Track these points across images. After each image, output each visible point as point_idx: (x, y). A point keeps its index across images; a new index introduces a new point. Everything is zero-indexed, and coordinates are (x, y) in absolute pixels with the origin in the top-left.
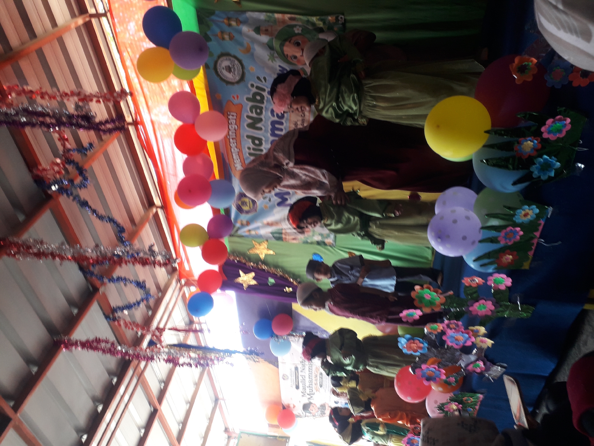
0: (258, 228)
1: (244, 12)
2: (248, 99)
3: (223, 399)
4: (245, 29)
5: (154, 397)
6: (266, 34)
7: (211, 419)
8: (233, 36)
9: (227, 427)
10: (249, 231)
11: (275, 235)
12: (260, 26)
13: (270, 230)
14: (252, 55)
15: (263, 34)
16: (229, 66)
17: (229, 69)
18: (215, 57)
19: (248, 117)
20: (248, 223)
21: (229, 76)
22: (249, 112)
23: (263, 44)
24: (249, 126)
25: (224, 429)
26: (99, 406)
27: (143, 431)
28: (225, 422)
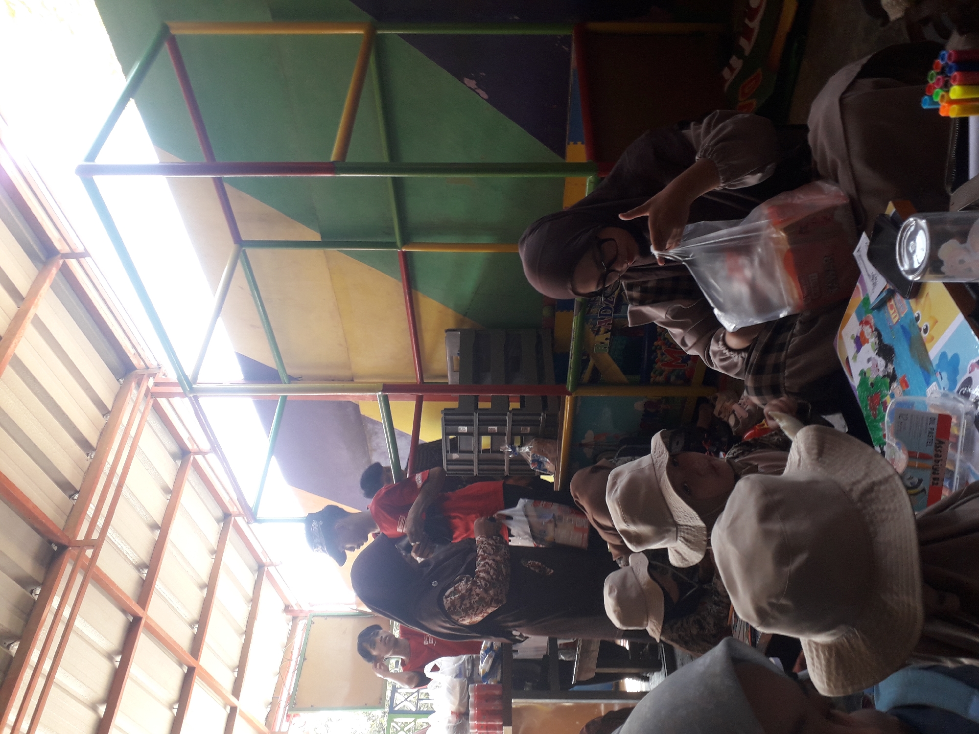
3: (272, 565)
5: (128, 597)
7: (254, 601)
9: (287, 603)
25: (283, 607)
26: (12, 645)
27: (118, 658)
28: (283, 597)
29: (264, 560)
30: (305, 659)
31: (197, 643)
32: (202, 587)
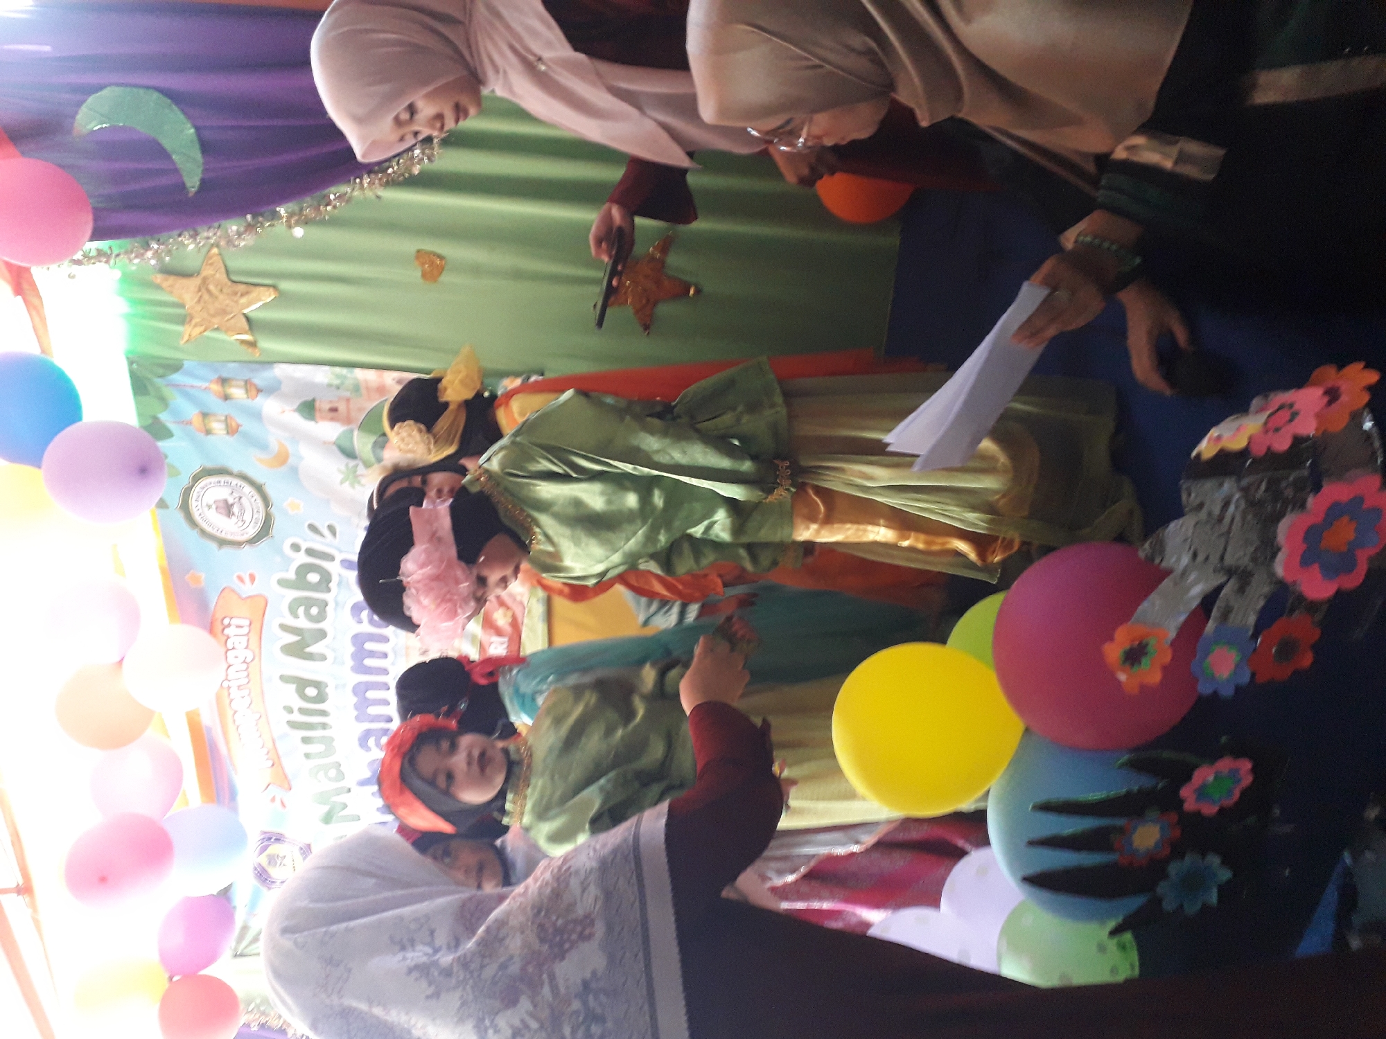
1: (269, 364)
2: (283, 583)
4: (270, 406)
6: (332, 419)
8: (238, 426)
12: (314, 400)
14: (294, 471)
15: (323, 418)
16: (226, 501)
17: (227, 509)
18: (185, 480)
19: (284, 627)
21: (226, 526)
22: (288, 615)
23: (325, 443)
24: (289, 650)
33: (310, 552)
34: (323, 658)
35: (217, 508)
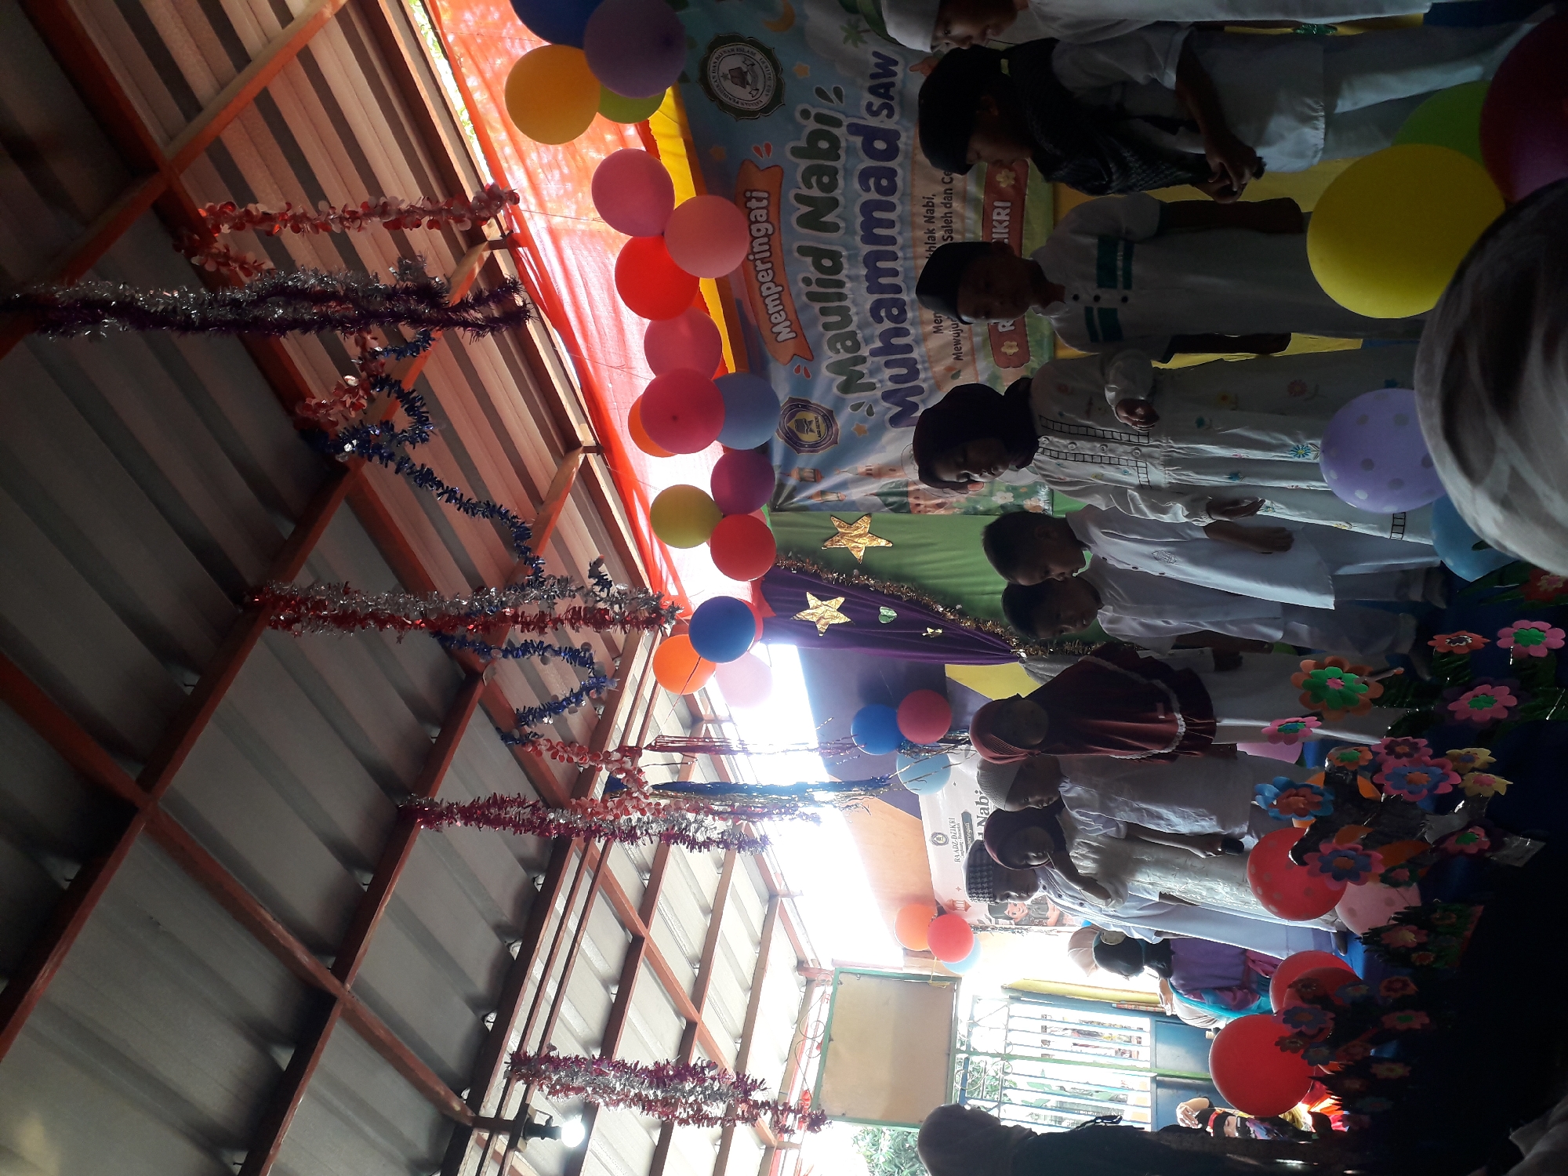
0: (843, 485)
2: (796, 152)
3: (788, 895)
5: (631, 907)
7: (763, 944)
9: (801, 956)
10: (823, 493)
11: (891, 499)
13: (875, 486)
14: (801, 32)
16: (739, 68)
17: (739, 77)
18: (702, 49)
19: (800, 198)
20: (818, 475)
21: (741, 95)
22: (802, 185)
24: (804, 221)
25: (795, 962)
26: (513, 946)
27: (615, 990)
28: (797, 947)
29: (779, 887)
30: (831, 1040)
31: (700, 985)
32: (706, 911)
33: (820, 118)
34: (835, 228)
35: (732, 77)
